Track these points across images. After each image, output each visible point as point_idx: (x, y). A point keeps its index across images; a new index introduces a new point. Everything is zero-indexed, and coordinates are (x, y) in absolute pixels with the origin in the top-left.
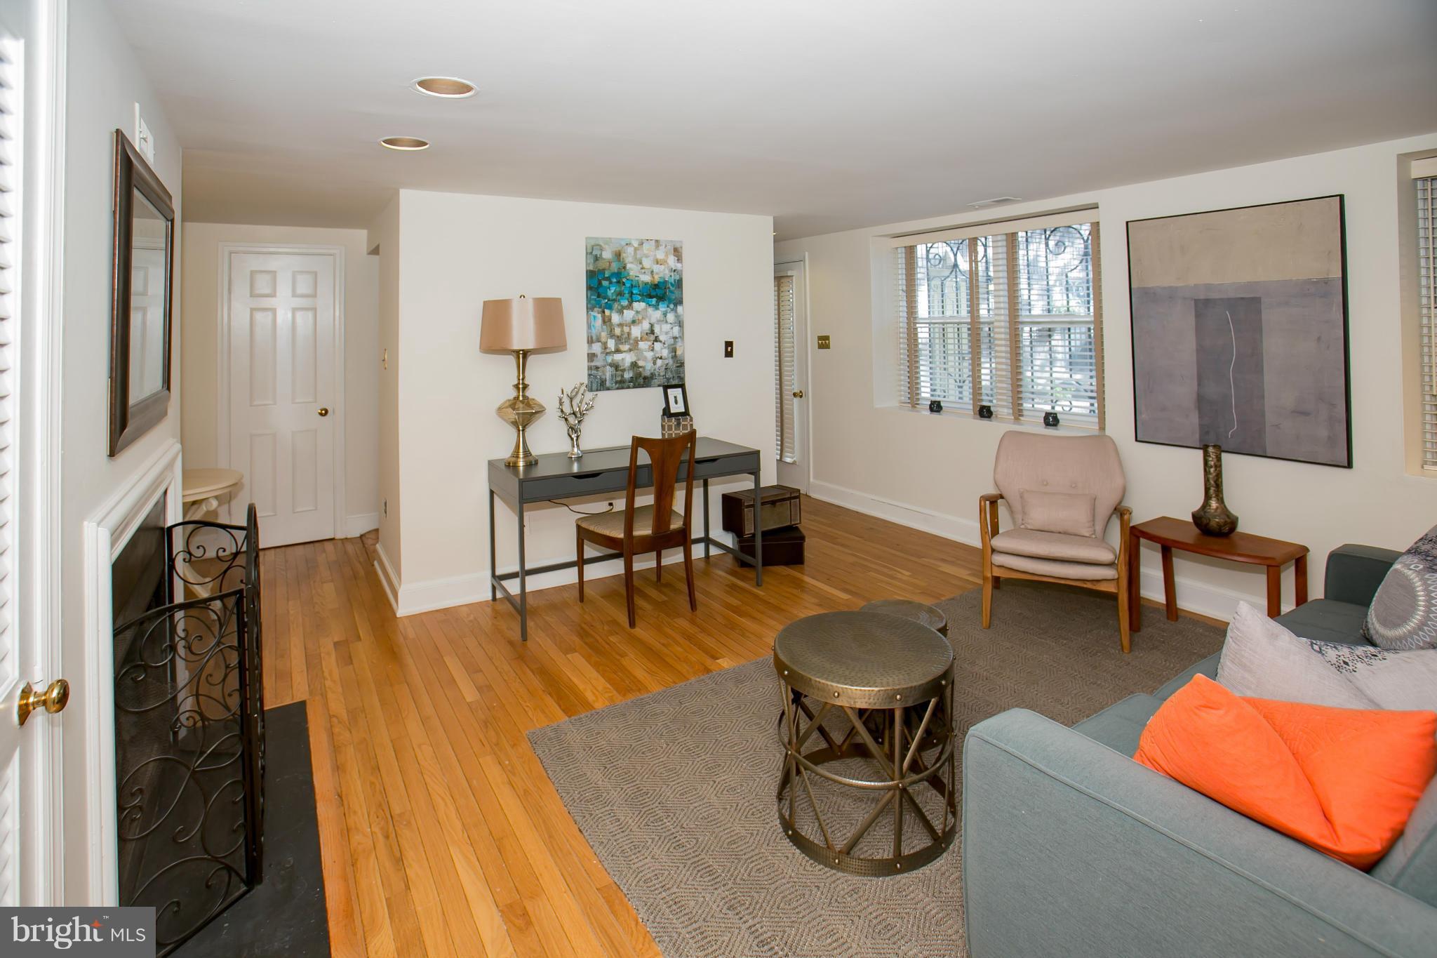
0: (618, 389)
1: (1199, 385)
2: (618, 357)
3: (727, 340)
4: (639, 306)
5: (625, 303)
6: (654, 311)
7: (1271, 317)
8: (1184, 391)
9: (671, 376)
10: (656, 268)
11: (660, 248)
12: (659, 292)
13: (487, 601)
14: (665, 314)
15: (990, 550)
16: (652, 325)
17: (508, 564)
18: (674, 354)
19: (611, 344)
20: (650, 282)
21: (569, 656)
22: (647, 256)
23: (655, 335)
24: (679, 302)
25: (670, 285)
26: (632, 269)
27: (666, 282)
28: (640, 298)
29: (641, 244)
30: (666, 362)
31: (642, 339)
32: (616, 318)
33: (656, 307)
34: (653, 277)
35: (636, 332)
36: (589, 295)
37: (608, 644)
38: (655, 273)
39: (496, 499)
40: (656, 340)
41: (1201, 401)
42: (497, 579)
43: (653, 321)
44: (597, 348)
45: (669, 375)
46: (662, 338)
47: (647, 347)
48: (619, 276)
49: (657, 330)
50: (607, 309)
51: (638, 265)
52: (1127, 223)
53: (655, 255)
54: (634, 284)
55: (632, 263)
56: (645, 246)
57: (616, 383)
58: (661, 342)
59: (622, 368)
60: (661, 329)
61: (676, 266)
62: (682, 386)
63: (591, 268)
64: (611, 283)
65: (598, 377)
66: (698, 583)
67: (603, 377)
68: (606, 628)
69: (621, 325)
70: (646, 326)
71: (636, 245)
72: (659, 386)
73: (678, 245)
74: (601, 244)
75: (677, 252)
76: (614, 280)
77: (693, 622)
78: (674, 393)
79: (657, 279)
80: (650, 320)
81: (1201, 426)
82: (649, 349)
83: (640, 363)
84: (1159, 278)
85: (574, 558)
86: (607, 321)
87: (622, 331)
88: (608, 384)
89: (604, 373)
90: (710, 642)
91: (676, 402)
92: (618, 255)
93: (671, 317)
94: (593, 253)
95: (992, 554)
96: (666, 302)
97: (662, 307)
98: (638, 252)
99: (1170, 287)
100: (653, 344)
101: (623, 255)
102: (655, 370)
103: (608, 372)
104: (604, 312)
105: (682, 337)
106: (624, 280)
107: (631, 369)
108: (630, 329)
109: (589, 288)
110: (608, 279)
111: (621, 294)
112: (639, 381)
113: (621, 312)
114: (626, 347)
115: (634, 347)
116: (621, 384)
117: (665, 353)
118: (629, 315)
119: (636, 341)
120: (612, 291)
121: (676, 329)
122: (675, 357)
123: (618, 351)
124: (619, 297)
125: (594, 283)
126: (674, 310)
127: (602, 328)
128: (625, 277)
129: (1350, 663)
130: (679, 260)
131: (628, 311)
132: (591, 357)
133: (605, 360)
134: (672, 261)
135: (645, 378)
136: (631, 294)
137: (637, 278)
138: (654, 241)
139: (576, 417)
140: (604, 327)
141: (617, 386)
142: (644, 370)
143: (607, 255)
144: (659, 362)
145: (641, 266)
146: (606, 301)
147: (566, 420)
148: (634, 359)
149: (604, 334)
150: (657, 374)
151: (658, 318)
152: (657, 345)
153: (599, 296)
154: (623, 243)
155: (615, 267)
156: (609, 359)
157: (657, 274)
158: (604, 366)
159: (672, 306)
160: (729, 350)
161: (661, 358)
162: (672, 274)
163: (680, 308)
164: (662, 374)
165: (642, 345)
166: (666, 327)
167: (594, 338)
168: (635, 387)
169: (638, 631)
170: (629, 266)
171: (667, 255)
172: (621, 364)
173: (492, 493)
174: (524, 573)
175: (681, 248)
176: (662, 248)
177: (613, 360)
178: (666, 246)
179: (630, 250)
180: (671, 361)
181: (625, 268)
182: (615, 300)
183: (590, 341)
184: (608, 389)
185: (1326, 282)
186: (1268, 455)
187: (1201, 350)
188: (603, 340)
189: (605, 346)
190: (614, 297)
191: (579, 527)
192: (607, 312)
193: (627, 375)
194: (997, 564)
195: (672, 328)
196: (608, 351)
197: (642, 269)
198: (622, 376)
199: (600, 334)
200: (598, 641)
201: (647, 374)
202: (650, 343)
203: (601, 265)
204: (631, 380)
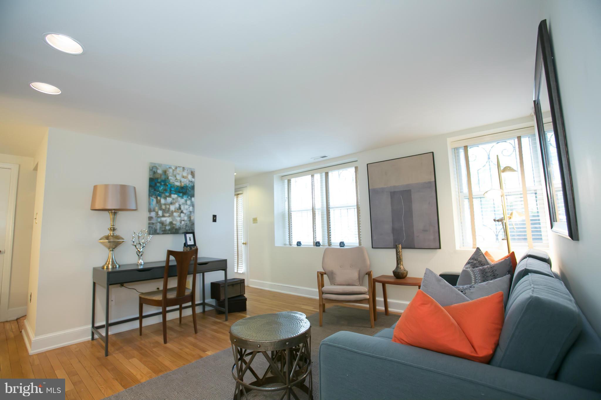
0: (163, 234)
1: (393, 224)
2: (163, 219)
3: (214, 214)
4: (174, 196)
5: (167, 194)
6: (181, 199)
7: (415, 196)
8: (387, 227)
9: (189, 229)
10: (183, 180)
11: (185, 171)
12: (184, 191)
13: (89, 341)
14: (186, 201)
15: (322, 293)
16: (180, 206)
17: (101, 321)
18: (189, 219)
19: (160, 213)
20: (179, 186)
21: (130, 360)
22: (179, 174)
23: (181, 210)
24: (193, 196)
25: (189, 188)
26: (172, 179)
27: (187, 186)
28: (174, 192)
29: (176, 168)
30: (186, 222)
31: (175, 212)
32: (163, 201)
33: (182, 197)
34: (181, 184)
35: (172, 208)
36: (150, 190)
37: (152, 352)
38: (182, 182)
39: (97, 286)
40: (182, 212)
41: (394, 230)
42: (95, 328)
43: (181, 203)
44: (153, 214)
45: (187, 228)
46: (184, 211)
47: (177, 215)
48: (165, 181)
49: (182, 207)
50: (159, 196)
51: (174, 177)
52: (367, 164)
53: (182, 174)
54: (172, 186)
55: (171, 176)
56: (178, 169)
57: (162, 231)
58: (184, 213)
59: (165, 224)
60: (184, 207)
61: (192, 180)
62: (193, 233)
63: (152, 177)
64: (161, 184)
65: (153, 228)
66: (198, 322)
67: (156, 228)
68: (152, 345)
69: (165, 204)
70: (177, 205)
71: (174, 168)
72: (183, 233)
73: (193, 170)
74: (157, 166)
75: (193, 174)
76: (163, 183)
77: (196, 338)
78: (190, 236)
79: (183, 184)
80: (179, 202)
81: (394, 239)
82: (178, 216)
83: (174, 222)
84: (379, 185)
85: (138, 315)
86: (158, 202)
87: (166, 207)
88: (158, 231)
89: (156, 226)
90: (202, 345)
91: (190, 240)
92: (165, 172)
93: (189, 202)
94: (153, 170)
95: (322, 295)
96: (187, 196)
97: (185, 198)
98: (174, 171)
99: (382, 188)
100: (180, 214)
101: (168, 172)
102: (181, 226)
103: (158, 226)
104: (157, 198)
105: (194, 212)
106: (167, 184)
107: (169, 225)
108: (170, 207)
109: (150, 186)
110: (160, 183)
111: (165, 190)
112: (173, 230)
113: (165, 198)
114: (167, 215)
115: (171, 215)
116: (165, 232)
117: (186, 218)
118: (169, 200)
119: (172, 212)
120: (162, 189)
121: (191, 208)
122: (190, 220)
123: (163, 216)
124: (164, 191)
125: (153, 184)
126: (191, 199)
127: (156, 205)
128: (168, 183)
129: (463, 291)
130: (193, 176)
131: (169, 198)
132: (150, 218)
133: (157, 220)
134: (190, 177)
135: (176, 229)
136: (171, 190)
137: (173, 184)
138: (182, 168)
139: (141, 245)
140: (157, 205)
141: (163, 232)
142: (176, 226)
143: (160, 171)
144: (183, 222)
145: (175, 178)
146: (158, 193)
147: (136, 246)
148: (171, 220)
149: (157, 208)
150: (182, 228)
151: (183, 202)
152: (182, 215)
153: (155, 190)
154: (168, 167)
155: (163, 177)
156: (159, 220)
157: (183, 182)
158: (157, 223)
159: (189, 197)
160: (215, 219)
161: (184, 221)
162: (190, 183)
163: (193, 199)
164: (184, 228)
165: (175, 214)
166: (187, 207)
167: (152, 209)
168: (171, 233)
169: (168, 345)
170: (170, 178)
171: (188, 174)
172: (165, 222)
173: (94, 284)
174: (109, 325)
175: (194, 172)
176: (186, 171)
177: (161, 220)
178: (187, 170)
179: (171, 170)
180: (188, 222)
181: (168, 178)
182: (163, 193)
183: (150, 211)
184: (158, 234)
185: (430, 183)
186: (416, 248)
187: (393, 211)
188: (156, 211)
189: (157, 213)
190: (162, 191)
191: (140, 298)
192: (159, 198)
193: (168, 228)
194: (324, 298)
195: (189, 207)
196: (158, 216)
197: (176, 179)
198: (165, 228)
199: (155, 208)
200: (147, 351)
201: (177, 227)
202: (179, 214)
203: (157, 176)
204: (170, 230)
